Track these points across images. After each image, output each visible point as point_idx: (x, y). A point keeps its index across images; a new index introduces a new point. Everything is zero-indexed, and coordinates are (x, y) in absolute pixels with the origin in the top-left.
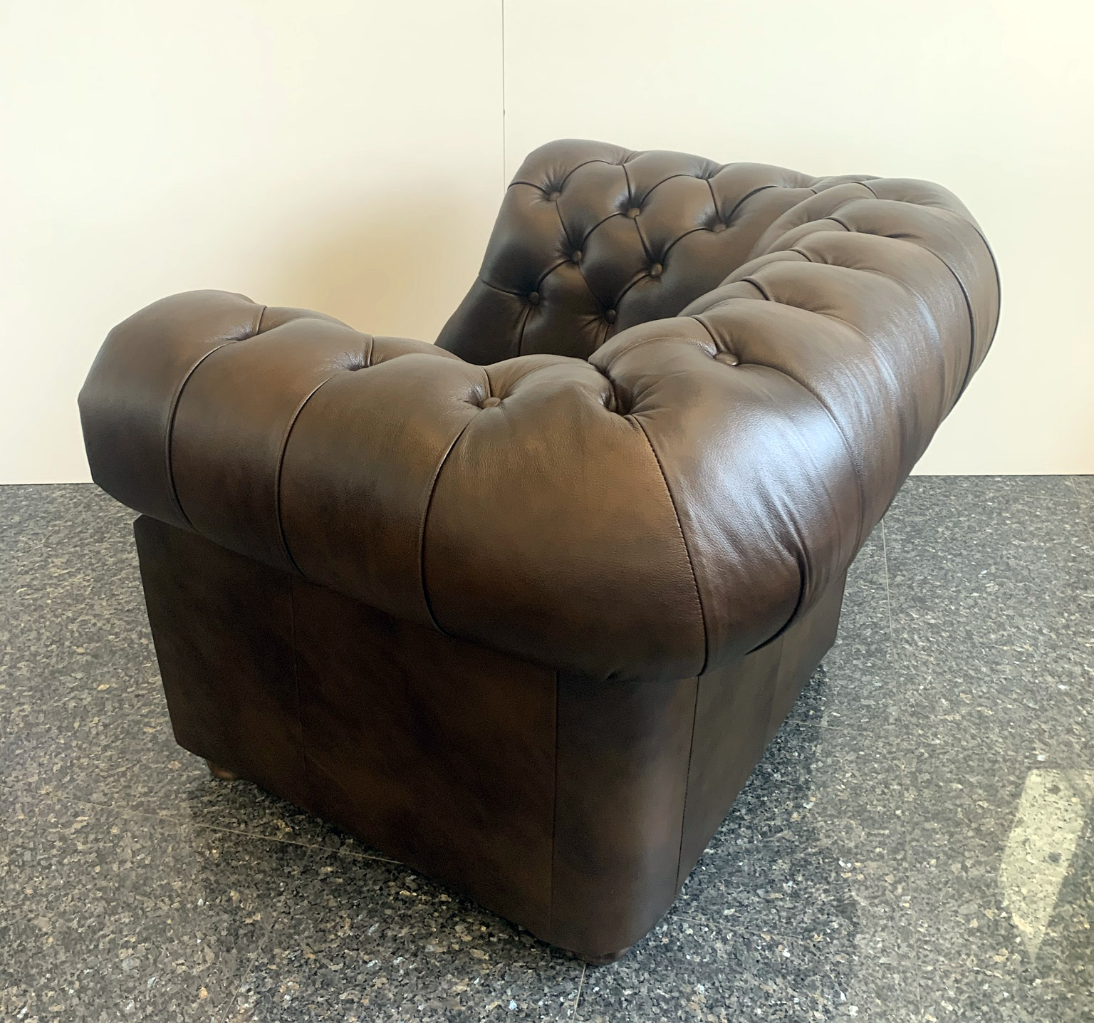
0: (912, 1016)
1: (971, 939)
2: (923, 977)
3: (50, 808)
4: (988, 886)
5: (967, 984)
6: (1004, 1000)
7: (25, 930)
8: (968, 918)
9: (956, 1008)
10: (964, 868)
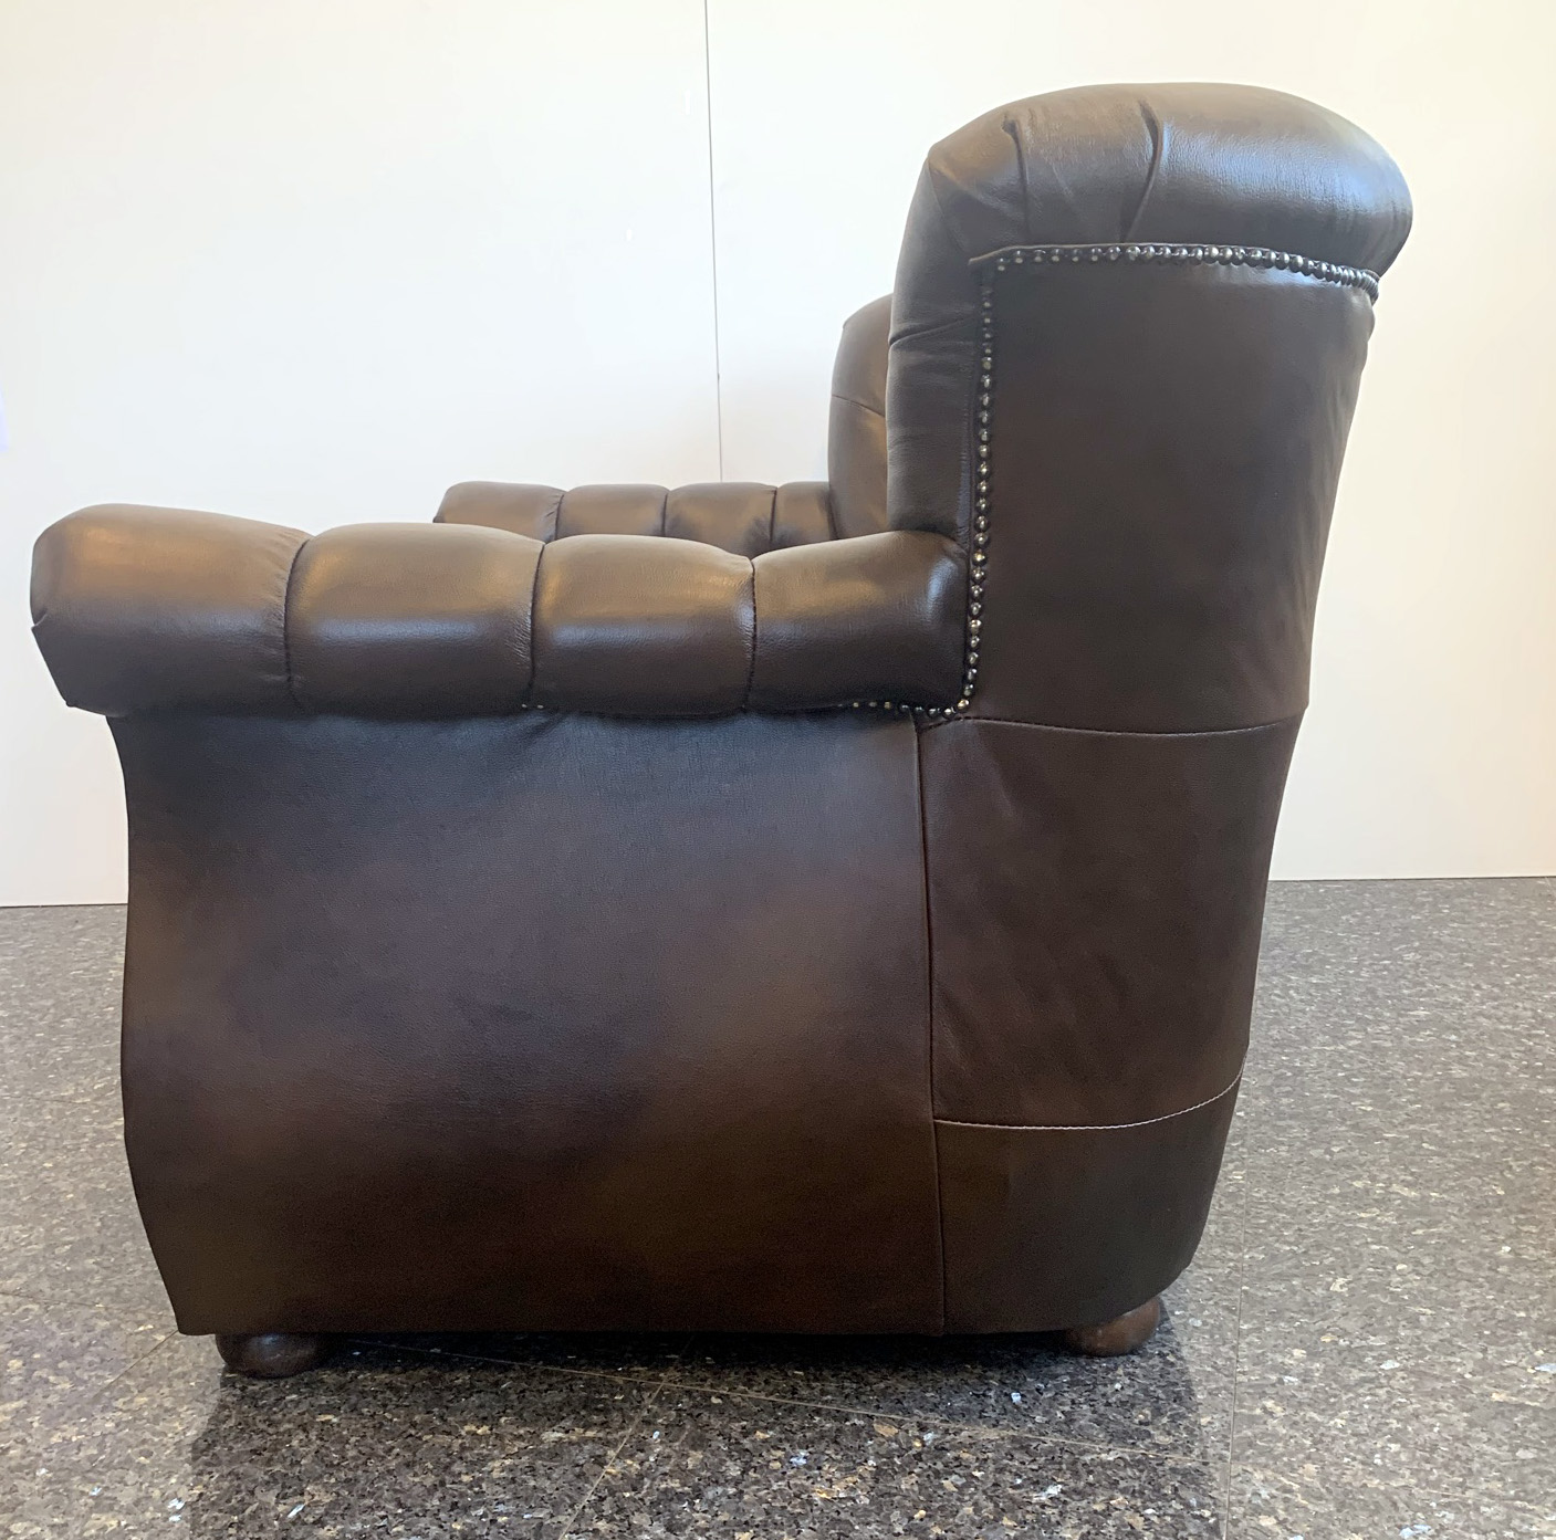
0: (1230, 1253)
1: (1328, 1202)
2: (1251, 1228)
3: (85, 1113)
4: (1362, 1165)
5: (1313, 1232)
6: (1367, 1243)
7: (37, 1190)
8: (1325, 1187)
9: (1295, 1248)
10: (1332, 1154)
